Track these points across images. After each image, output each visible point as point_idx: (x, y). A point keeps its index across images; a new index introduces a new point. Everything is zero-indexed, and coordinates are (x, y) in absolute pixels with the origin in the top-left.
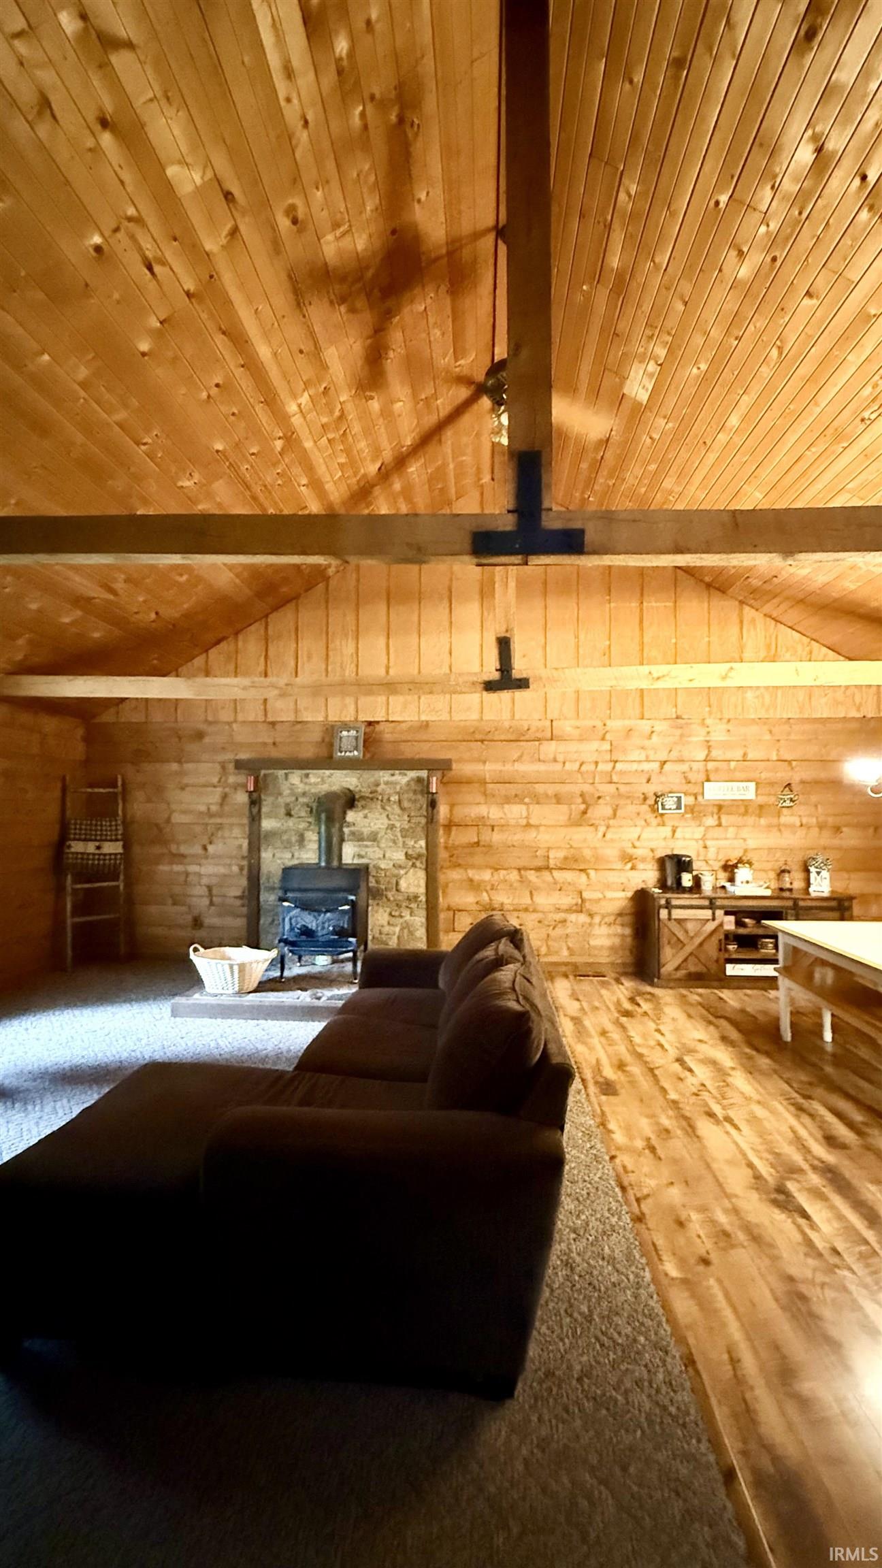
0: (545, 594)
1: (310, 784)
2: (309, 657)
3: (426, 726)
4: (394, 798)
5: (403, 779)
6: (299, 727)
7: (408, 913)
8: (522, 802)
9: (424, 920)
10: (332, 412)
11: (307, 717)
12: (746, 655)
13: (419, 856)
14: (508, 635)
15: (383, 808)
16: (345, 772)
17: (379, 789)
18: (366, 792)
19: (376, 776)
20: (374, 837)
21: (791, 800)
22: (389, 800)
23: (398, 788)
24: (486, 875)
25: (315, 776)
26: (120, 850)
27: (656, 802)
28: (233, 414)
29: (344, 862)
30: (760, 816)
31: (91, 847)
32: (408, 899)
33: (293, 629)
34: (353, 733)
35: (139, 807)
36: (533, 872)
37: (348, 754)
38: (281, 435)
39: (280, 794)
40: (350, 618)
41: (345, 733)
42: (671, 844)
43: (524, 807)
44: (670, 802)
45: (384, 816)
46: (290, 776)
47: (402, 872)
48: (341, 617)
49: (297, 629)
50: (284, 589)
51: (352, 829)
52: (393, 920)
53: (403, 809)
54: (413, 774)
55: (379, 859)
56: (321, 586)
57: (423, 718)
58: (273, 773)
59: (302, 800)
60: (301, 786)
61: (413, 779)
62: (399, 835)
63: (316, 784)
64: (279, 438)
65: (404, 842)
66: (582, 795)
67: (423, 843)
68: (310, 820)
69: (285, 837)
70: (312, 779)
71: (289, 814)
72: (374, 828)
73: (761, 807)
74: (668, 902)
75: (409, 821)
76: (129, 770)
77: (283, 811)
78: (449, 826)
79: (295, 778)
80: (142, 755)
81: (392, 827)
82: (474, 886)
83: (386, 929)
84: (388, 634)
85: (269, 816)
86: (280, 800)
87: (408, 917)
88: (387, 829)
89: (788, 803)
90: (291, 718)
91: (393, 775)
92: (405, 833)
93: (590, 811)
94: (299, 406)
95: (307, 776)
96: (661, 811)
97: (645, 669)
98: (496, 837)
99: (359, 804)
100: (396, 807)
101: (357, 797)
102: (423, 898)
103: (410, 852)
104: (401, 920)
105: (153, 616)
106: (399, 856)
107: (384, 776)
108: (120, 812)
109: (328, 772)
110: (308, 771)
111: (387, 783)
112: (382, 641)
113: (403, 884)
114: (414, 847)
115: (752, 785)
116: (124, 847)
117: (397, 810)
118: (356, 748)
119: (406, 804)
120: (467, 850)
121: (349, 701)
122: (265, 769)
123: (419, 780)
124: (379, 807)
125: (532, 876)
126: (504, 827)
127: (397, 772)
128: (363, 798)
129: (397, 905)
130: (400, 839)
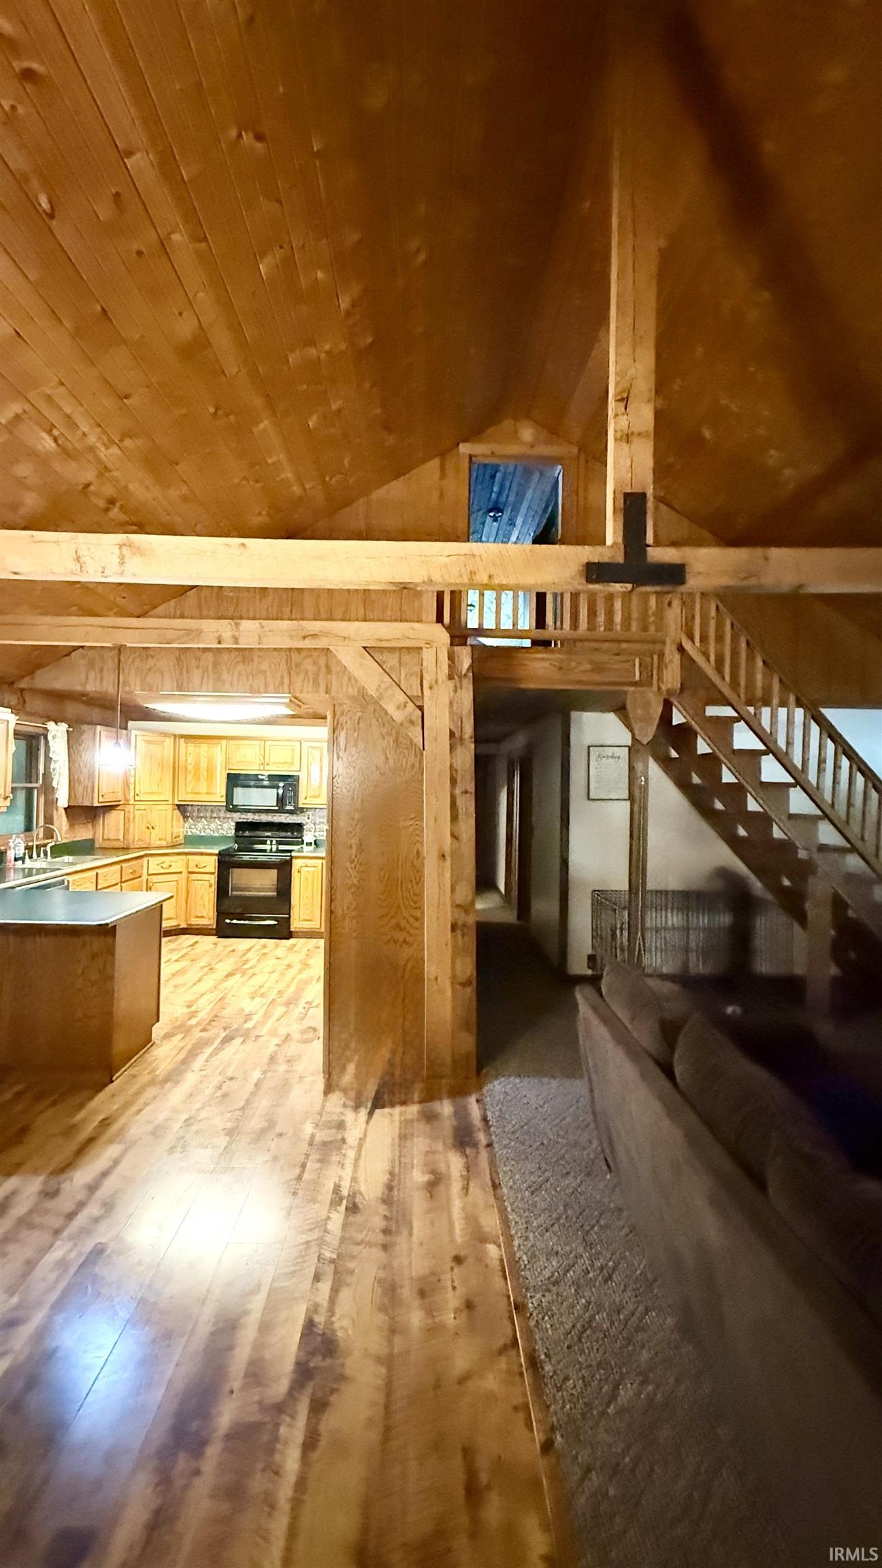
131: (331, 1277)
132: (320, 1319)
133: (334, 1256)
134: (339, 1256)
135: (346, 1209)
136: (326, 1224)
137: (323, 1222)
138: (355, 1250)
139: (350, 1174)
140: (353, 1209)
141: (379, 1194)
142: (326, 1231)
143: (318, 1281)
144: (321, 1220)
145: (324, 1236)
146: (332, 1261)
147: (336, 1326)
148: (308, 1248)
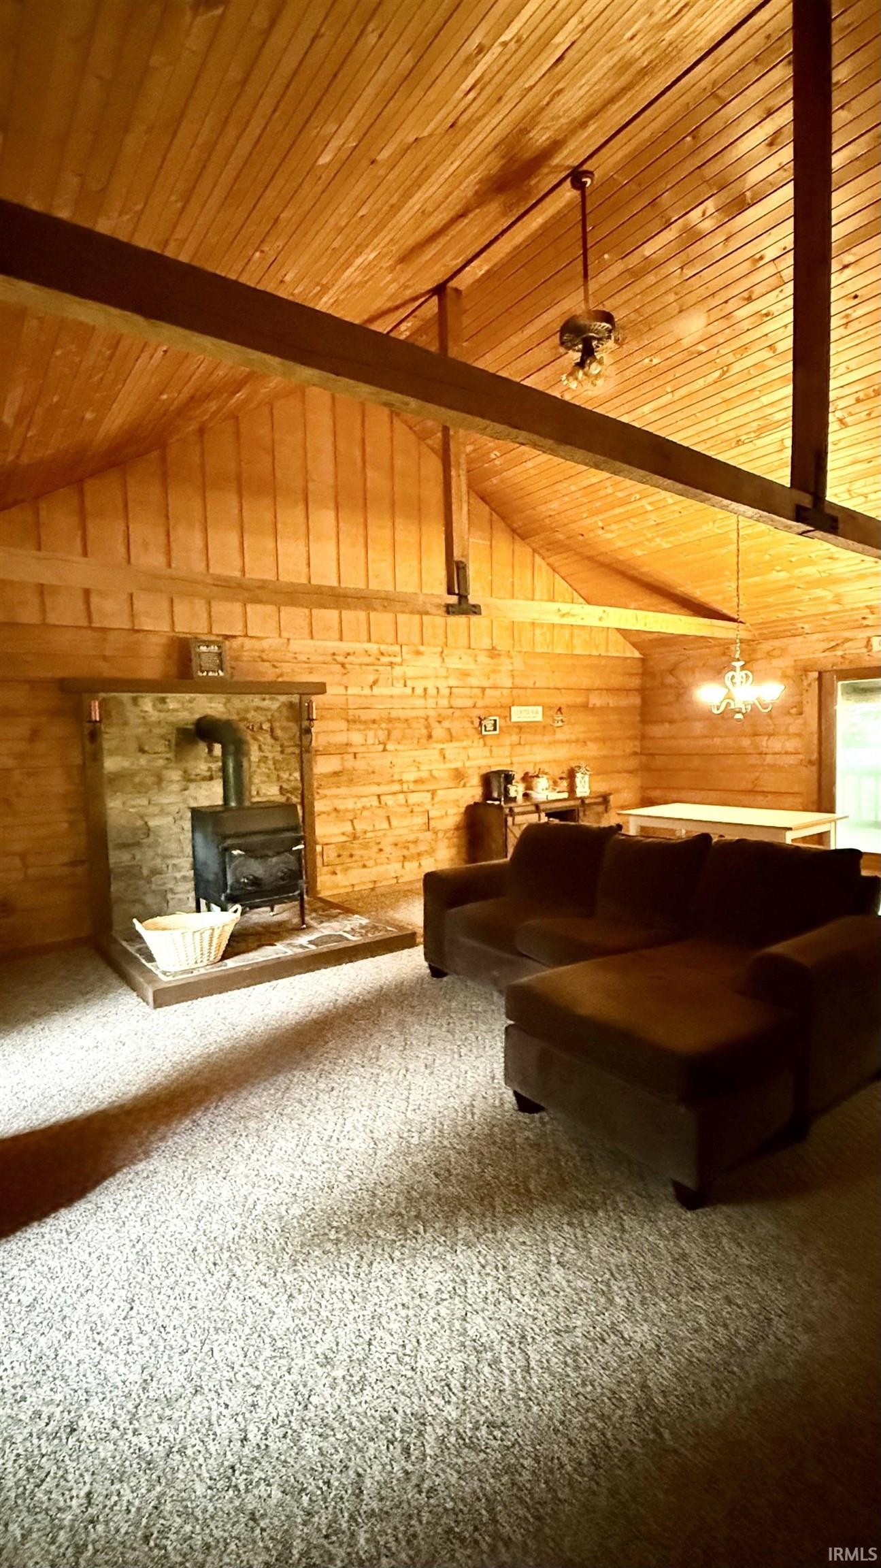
1: (168, 710)
2: (145, 545)
3: (287, 644)
4: (266, 726)
5: (274, 704)
6: (138, 636)
11: (147, 624)
12: (537, 596)
13: (294, 790)
14: (464, 560)
15: (255, 738)
16: (208, 695)
17: (250, 716)
18: (236, 718)
19: (245, 701)
21: (562, 721)
22: (261, 728)
23: (269, 714)
24: (349, 805)
25: (174, 701)
27: (480, 724)
30: (544, 735)
33: (121, 505)
34: (214, 649)
36: (391, 797)
37: (211, 674)
39: (126, 724)
40: (196, 504)
41: (202, 649)
42: (491, 761)
44: (489, 724)
45: (256, 747)
46: (140, 701)
48: (183, 501)
53: (276, 738)
54: (283, 698)
57: (285, 635)
58: (115, 698)
59: (157, 731)
60: (156, 714)
61: (283, 704)
62: (273, 767)
63: (174, 711)
65: (278, 776)
67: (297, 775)
68: (168, 756)
69: (137, 780)
70: (172, 705)
71: (142, 750)
73: (544, 727)
74: (511, 809)
75: (282, 752)
77: (133, 746)
79: (147, 703)
81: (265, 759)
82: (340, 815)
84: (242, 528)
85: (112, 753)
86: (128, 732)
88: (259, 761)
89: (560, 724)
90: (127, 625)
91: (263, 700)
92: (278, 765)
95: (163, 700)
96: (484, 733)
97: (554, 606)
98: (359, 765)
100: (268, 736)
103: (285, 786)
107: (254, 701)
109: (187, 696)
110: (164, 695)
111: (257, 709)
112: (234, 538)
114: (288, 780)
115: (540, 709)
117: (270, 740)
118: (217, 667)
119: (279, 733)
120: (331, 780)
121: (200, 606)
122: (103, 691)
123: (291, 705)
124: (250, 736)
125: (389, 801)
126: (366, 754)
127: (267, 696)
130: (274, 772)
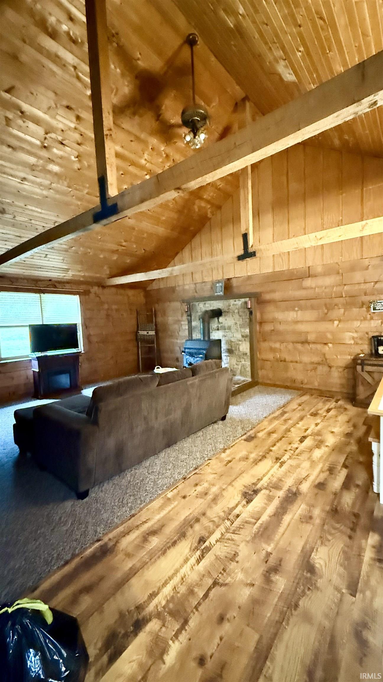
0: (304, 200)
1: (206, 307)
3: (249, 278)
4: (236, 311)
5: (239, 302)
6: (204, 284)
7: (243, 360)
8: (294, 310)
9: (249, 363)
10: (161, 156)
11: (206, 279)
13: (246, 336)
14: (246, 232)
15: (232, 316)
16: (217, 301)
17: (230, 307)
18: (226, 309)
19: (229, 302)
20: (229, 328)
22: (234, 312)
23: (238, 307)
24: (277, 345)
26: (154, 334)
27: (370, 306)
28: (122, 174)
29: (211, 338)
31: (145, 333)
32: (243, 354)
34: (220, 284)
35: (160, 319)
36: (300, 344)
37: (219, 294)
38: (146, 173)
39: (197, 312)
40: (219, 235)
41: (218, 285)
42: (380, 329)
43: (295, 313)
44: (379, 306)
45: (233, 319)
46: (200, 304)
47: (240, 343)
48: (216, 235)
49: (201, 244)
50: (192, 228)
51: (221, 325)
52: (238, 363)
53: (240, 316)
54: (242, 300)
55: (231, 337)
56: (208, 223)
57: (249, 274)
58: (195, 304)
60: (204, 308)
61: (242, 303)
62: (239, 327)
63: (208, 307)
64: (146, 175)
65: (241, 330)
66: (325, 305)
67: (248, 330)
70: (207, 305)
72: (229, 324)
75: (242, 321)
76: (157, 306)
78: (261, 323)
79: (202, 305)
80: (159, 300)
81: (236, 323)
82: (272, 350)
83: (236, 366)
84: (234, 238)
85: (194, 320)
87: (243, 362)
88: (234, 324)
90: (201, 281)
91: (235, 301)
92: (242, 326)
93: (329, 313)
94: (146, 160)
95: (205, 303)
96: (373, 311)
98: (281, 328)
99: (223, 314)
100: (237, 315)
101: (223, 311)
102: (249, 354)
103: (243, 334)
104: (241, 363)
105: (143, 251)
106: (239, 336)
107: (232, 302)
108: (154, 321)
111: (233, 305)
112: (231, 241)
113: (241, 349)
114: (245, 332)
116: (156, 333)
118: (221, 291)
119: (241, 314)
120: (269, 333)
122: (192, 302)
123: (244, 303)
124: (231, 315)
125: (299, 346)
126: (286, 322)
127: (237, 300)
128: (225, 312)
129: (239, 357)
130: (239, 329)
131: (232, 513)
132: (244, 502)
133: (226, 521)
134: (224, 520)
135: (205, 542)
136: (220, 538)
137: (220, 540)
138: (216, 520)
139: (185, 566)
140: (202, 540)
141: (184, 541)
142: (222, 534)
143: (238, 515)
144: (221, 542)
145: (224, 533)
146: (228, 519)
147: (240, 498)
148: (234, 531)
